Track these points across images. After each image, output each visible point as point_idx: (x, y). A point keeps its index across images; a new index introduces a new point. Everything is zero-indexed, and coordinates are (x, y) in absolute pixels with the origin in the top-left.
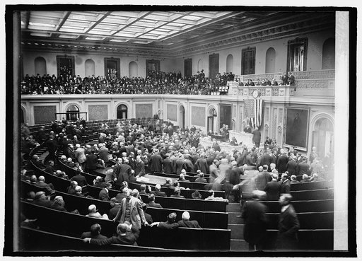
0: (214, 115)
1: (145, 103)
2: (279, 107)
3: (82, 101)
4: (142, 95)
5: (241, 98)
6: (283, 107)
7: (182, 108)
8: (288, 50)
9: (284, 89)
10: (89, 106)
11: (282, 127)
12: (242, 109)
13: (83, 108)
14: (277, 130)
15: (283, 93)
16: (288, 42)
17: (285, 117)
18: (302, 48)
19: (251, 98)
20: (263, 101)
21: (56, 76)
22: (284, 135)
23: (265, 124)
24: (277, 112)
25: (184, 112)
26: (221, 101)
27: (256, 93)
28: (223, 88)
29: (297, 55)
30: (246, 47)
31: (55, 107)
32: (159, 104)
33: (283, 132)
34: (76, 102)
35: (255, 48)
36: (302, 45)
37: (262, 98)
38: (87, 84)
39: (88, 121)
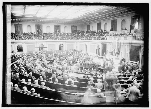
0: (99, 48)
1: (71, 43)
2: (127, 45)
3: (45, 42)
4: (69, 40)
5: (110, 41)
6: (129, 45)
7: (86, 45)
8: (131, 20)
9: (129, 37)
10: (48, 45)
11: (128, 53)
12: (111, 46)
13: (46, 45)
14: (126, 55)
15: (129, 39)
16: (131, 17)
17: (130, 49)
18: (137, 19)
19: (115, 41)
20: (120, 42)
21: (35, 33)
22: (129, 57)
23: (121, 52)
24: (126, 47)
25: (86, 47)
26: (102, 42)
27: (117, 39)
28: (103, 37)
29: (135, 22)
30: (113, 20)
31: (35, 45)
32: (76, 44)
33: (129, 55)
34: (43, 43)
35: (117, 20)
36: (137, 18)
37: (120, 41)
38: (47, 36)
39: (48, 50)
